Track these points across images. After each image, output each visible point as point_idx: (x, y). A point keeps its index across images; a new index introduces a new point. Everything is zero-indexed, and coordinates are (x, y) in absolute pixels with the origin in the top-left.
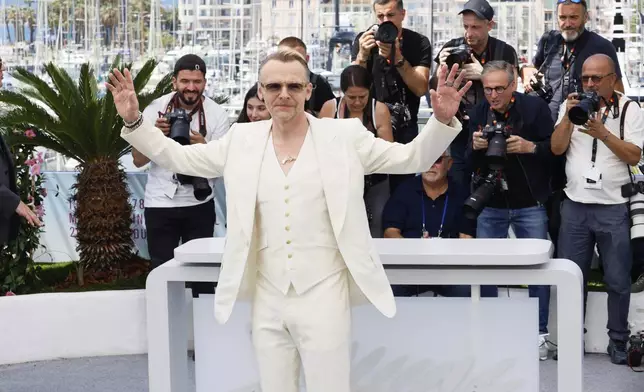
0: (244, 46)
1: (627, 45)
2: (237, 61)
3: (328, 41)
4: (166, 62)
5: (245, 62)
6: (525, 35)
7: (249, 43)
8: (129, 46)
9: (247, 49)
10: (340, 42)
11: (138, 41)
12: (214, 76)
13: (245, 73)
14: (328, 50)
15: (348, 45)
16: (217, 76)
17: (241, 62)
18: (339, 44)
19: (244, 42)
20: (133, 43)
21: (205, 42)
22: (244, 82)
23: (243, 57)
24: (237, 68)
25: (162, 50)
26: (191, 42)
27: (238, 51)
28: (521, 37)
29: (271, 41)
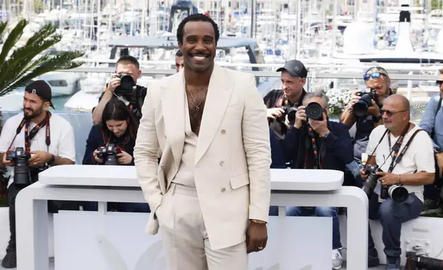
0: (101, 10)
1: (412, 17)
2: (96, 23)
3: (170, 8)
4: (37, 23)
5: (102, 24)
6: (331, 6)
7: (106, 8)
8: (7, 8)
9: (104, 13)
10: (180, 8)
11: (14, 5)
12: (75, 35)
13: (102, 33)
14: (169, 15)
15: (186, 12)
16: (78, 35)
17: (99, 23)
18: (179, 11)
19: (101, 7)
20: (10, 6)
21: (70, 7)
22: (101, 40)
23: (100, 20)
24: (96, 29)
25: (33, 13)
26: (58, 7)
27: (95, 15)
28: (328, 8)
29: (124, 6)
